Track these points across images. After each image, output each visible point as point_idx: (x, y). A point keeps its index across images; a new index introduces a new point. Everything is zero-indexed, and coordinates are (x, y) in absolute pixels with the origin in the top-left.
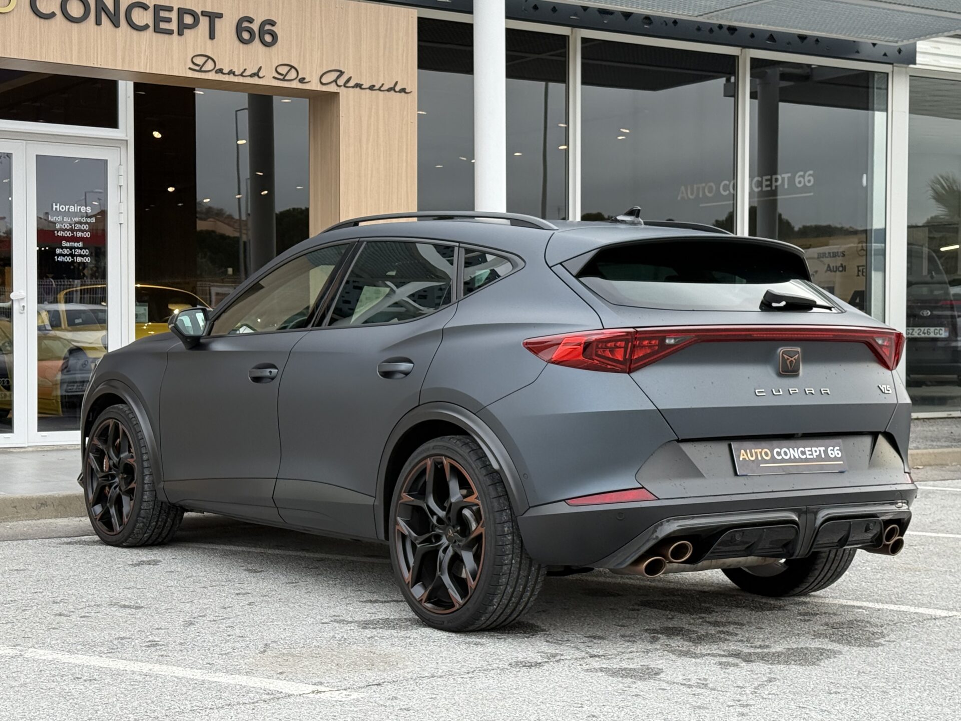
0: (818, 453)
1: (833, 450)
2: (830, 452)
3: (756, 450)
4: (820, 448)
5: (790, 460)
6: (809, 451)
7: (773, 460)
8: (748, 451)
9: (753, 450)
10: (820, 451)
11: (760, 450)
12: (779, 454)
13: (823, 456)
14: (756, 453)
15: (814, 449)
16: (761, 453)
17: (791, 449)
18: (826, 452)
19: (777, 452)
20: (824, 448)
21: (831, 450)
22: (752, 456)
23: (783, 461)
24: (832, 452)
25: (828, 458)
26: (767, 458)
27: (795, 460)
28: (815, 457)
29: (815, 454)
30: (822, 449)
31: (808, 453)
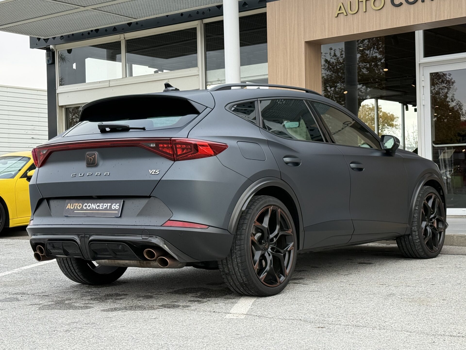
0: (106, 207)
1: (115, 205)
2: (113, 206)
3: (75, 204)
4: (108, 204)
5: (90, 210)
6: (102, 205)
7: (82, 209)
8: (72, 204)
9: (74, 204)
10: (108, 205)
11: (78, 204)
12: (86, 206)
13: (108, 208)
14: (75, 205)
15: (105, 204)
16: (77, 205)
17: (93, 204)
18: (111, 206)
19: (86, 205)
20: (110, 204)
21: (114, 205)
22: (72, 207)
23: (87, 210)
24: (114, 206)
25: (111, 209)
26: (79, 208)
27: (93, 210)
28: (104, 208)
29: (104, 207)
30: (109, 204)
31: (101, 206)
